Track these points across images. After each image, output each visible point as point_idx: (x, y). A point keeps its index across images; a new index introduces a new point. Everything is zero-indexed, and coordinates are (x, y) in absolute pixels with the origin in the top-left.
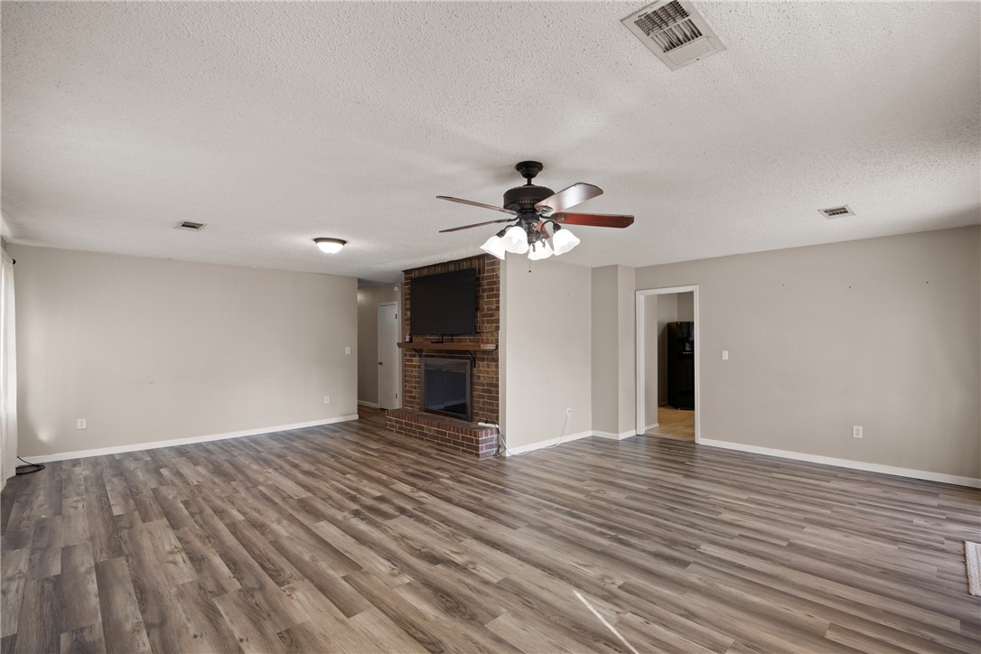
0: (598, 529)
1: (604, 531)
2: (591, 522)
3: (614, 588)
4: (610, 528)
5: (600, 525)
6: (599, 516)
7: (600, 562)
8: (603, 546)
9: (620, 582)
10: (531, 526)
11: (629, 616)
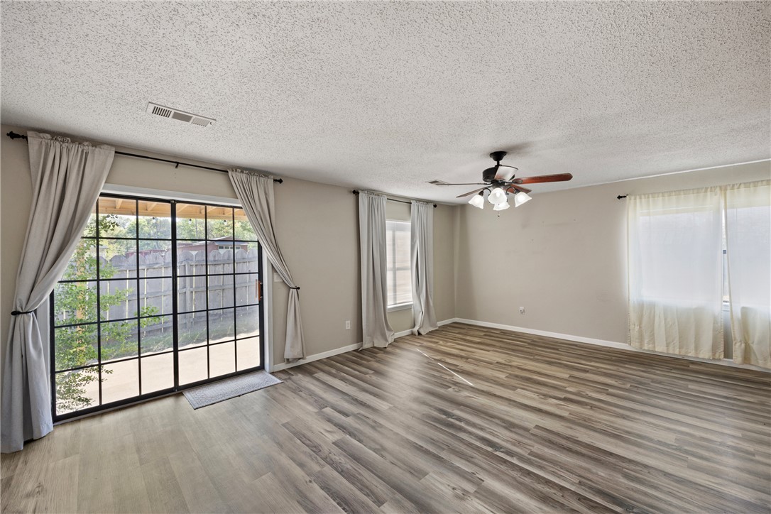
0: (462, 424)
1: (457, 423)
2: (470, 433)
3: (453, 387)
4: (451, 426)
5: (461, 429)
6: (462, 440)
7: (461, 399)
8: (458, 409)
9: (450, 389)
10: (526, 430)
11: (448, 377)
